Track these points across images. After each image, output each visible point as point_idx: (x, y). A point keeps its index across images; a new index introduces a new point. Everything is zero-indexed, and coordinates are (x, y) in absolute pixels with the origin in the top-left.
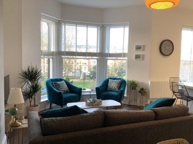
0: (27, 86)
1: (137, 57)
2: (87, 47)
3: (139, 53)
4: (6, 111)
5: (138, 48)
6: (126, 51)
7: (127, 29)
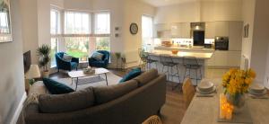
0: (42, 58)
1: (117, 35)
2: (82, 29)
3: (117, 32)
4: (26, 81)
5: (117, 29)
6: (109, 32)
7: (109, 15)
